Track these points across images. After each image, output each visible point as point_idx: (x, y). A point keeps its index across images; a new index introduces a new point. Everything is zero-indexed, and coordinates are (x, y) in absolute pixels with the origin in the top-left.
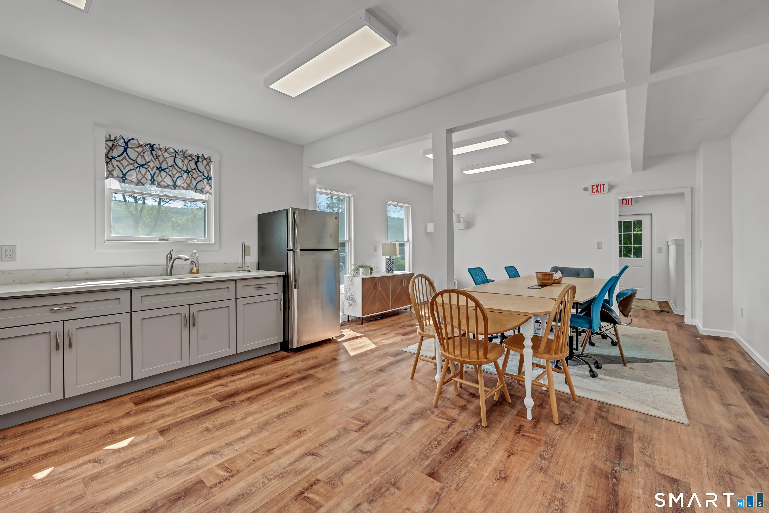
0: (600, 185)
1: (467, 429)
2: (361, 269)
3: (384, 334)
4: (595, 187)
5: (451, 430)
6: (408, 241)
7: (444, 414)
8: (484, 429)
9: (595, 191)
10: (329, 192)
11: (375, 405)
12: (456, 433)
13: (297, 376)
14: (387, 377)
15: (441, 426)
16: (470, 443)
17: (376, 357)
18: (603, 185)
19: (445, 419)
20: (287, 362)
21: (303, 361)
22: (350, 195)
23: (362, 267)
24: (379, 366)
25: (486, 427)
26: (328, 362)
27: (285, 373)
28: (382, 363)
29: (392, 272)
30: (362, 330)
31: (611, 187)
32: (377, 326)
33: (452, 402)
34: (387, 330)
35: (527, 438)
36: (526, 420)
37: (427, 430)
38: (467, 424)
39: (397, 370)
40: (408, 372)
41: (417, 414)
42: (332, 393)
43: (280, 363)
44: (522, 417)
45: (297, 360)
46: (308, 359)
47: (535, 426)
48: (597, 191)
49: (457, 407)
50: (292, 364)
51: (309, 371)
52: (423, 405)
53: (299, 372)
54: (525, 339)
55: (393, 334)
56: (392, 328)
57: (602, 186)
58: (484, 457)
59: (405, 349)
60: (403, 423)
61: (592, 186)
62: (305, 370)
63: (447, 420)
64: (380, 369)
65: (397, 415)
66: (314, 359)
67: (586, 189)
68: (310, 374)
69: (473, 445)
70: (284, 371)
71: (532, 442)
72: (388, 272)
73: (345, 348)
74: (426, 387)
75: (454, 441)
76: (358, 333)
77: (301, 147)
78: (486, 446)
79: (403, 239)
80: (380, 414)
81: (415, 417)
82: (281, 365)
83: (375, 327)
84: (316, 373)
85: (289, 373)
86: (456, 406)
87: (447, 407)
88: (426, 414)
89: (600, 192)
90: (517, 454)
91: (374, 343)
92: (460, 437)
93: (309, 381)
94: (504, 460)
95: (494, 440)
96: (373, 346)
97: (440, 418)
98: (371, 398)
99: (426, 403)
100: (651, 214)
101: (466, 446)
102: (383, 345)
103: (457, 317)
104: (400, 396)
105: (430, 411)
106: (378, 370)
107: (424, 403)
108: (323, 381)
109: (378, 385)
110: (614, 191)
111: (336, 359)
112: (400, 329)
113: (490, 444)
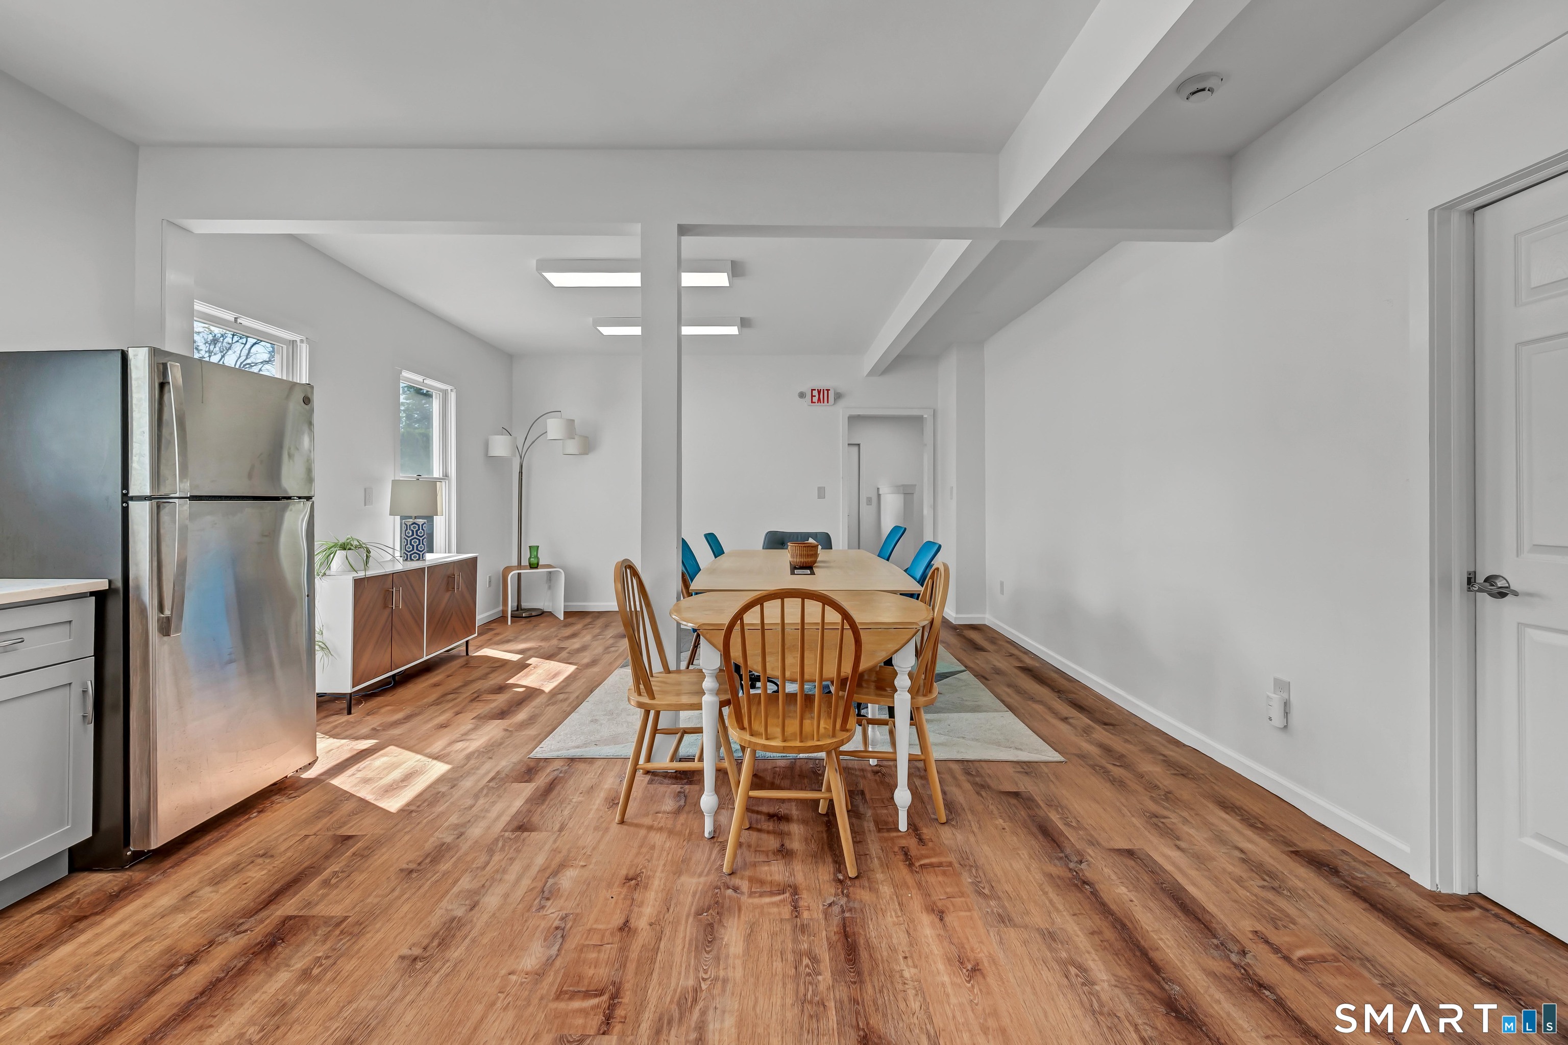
0: (823, 390)
1: (832, 899)
2: (340, 555)
3: (443, 726)
4: (815, 393)
5: (806, 915)
6: (446, 476)
7: (762, 882)
8: (857, 882)
9: (815, 399)
10: (229, 316)
11: (589, 930)
12: (821, 916)
13: (235, 944)
14: (555, 841)
15: (780, 913)
16: (863, 927)
17: (476, 797)
18: (828, 390)
19: (772, 894)
20: (145, 906)
21: (217, 880)
22: (297, 338)
23: (344, 547)
24: (506, 819)
25: (856, 877)
26: (327, 857)
27: (168, 950)
28: (509, 807)
29: (421, 558)
30: (365, 730)
31: (839, 396)
32: (401, 710)
33: (752, 849)
34: (440, 714)
35: (932, 869)
36: (900, 834)
37: (763, 939)
38: (822, 886)
39: (566, 812)
40: (597, 809)
41: (709, 909)
42: (425, 949)
43: (109, 922)
44: (889, 830)
45: (187, 886)
46: (236, 868)
47: (921, 840)
48: (819, 400)
49: (771, 856)
50: (176, 909)
51: (273, 907)
52: (702, 880)
53: (232, 925)
54: (897, 674)
55: (466, 722)
56: (450, 705)
57: (826, 392)
58: (911, 945)
59: (538, 753)
60: (697, 947)
61: (812, 390)
62: (252, 912)
63: (780, 894)
64: (515, 824)
65: (667, 932)
66: (260, 860)
67: (802, 395)
68: (290, 918)
69: (871, 926)
70: (156, 948)
71: (944, 873)
72: (407, 558)
73: (352, 795)
74: (671, 832)
75: (834, 938)
76: (357, 738)
77: (133, 147)
78: (890, 918)
79: (430, 471)
80: (623, 950)
81: (709, 918)
82: (124, 927)
83: (395, 712)
84: (309, 904)
85: (189, 945)
86: (767, 853)
87: (754, 865)
88: (727, 901)
89: (823, 403)
90: (948, 908)
91: (436, 757)
92: (836, 921)
93: (303, 943)
94: (942, 932)
95: (891, 898)
96: (440, 769)
97: (762, 895)
98: (563, 913)
99: (703, 872)
100: (859, 445)
101: (863, 937)
102: (469, 757)
103: (760, 651)
104: (632, 879)
105: (728, 888)
106: (513, 831)
107: (700, 875)
108: (358, 923)
109: (549, 871)
110: (842, 403)
111: (349, 837)
112: (475, 704)
113: (895, 911)
